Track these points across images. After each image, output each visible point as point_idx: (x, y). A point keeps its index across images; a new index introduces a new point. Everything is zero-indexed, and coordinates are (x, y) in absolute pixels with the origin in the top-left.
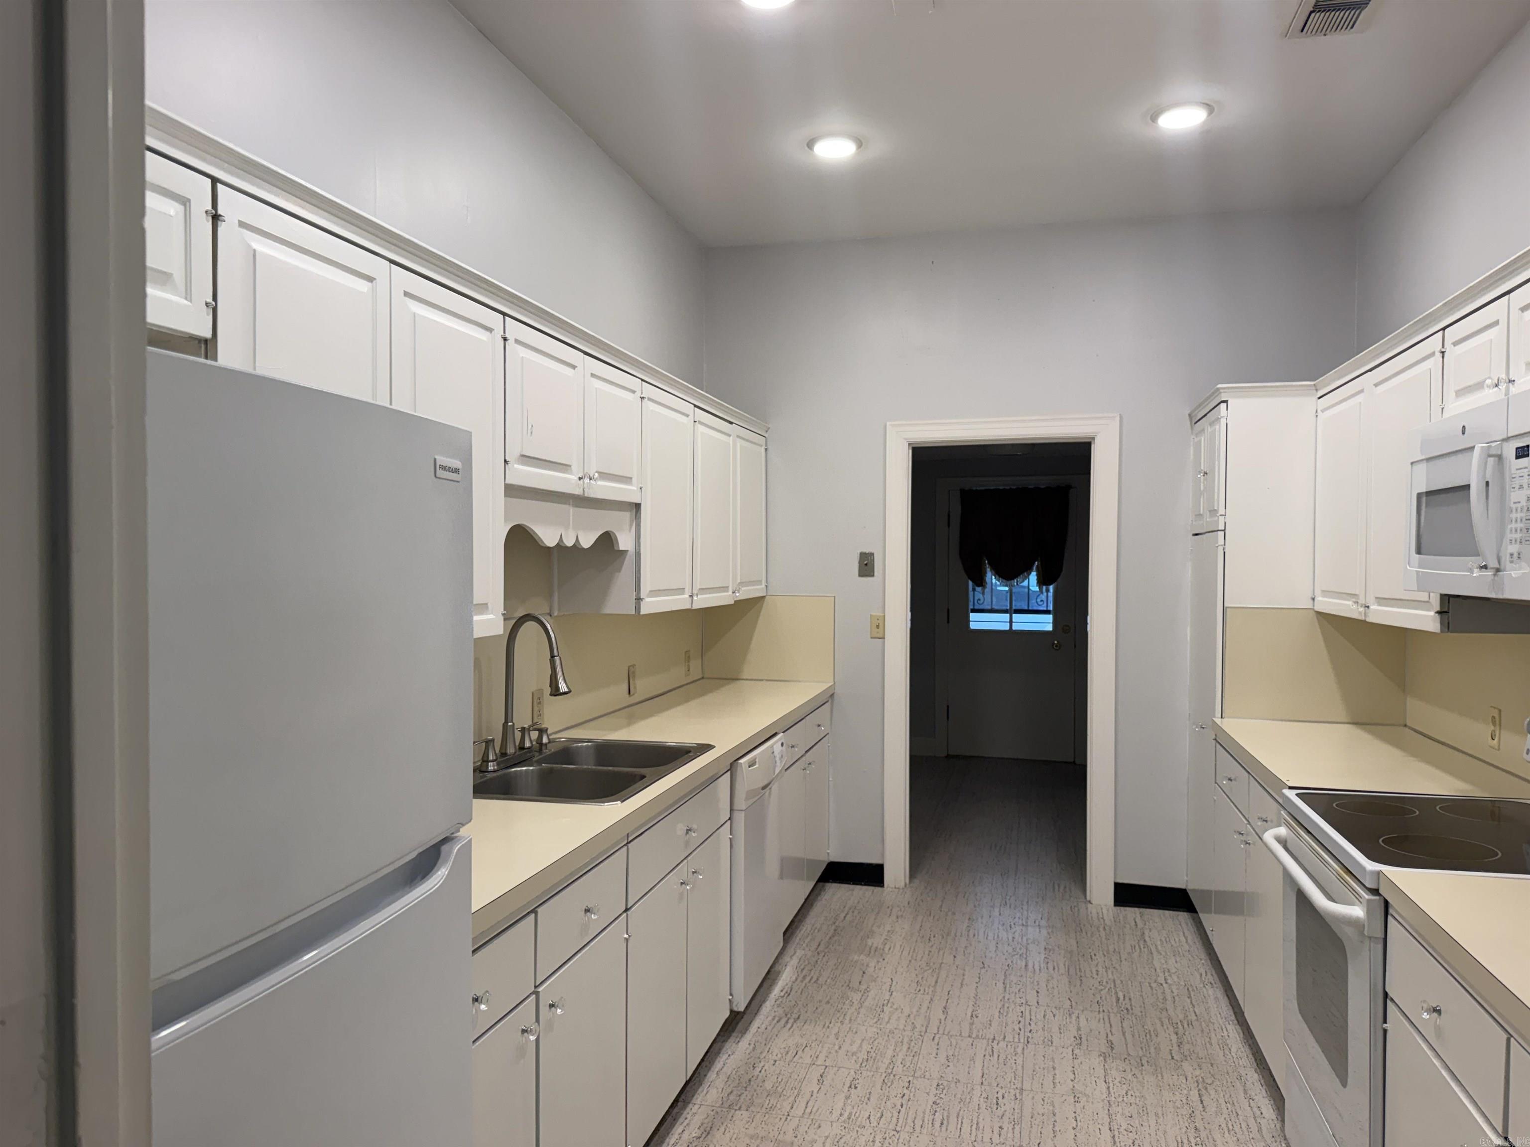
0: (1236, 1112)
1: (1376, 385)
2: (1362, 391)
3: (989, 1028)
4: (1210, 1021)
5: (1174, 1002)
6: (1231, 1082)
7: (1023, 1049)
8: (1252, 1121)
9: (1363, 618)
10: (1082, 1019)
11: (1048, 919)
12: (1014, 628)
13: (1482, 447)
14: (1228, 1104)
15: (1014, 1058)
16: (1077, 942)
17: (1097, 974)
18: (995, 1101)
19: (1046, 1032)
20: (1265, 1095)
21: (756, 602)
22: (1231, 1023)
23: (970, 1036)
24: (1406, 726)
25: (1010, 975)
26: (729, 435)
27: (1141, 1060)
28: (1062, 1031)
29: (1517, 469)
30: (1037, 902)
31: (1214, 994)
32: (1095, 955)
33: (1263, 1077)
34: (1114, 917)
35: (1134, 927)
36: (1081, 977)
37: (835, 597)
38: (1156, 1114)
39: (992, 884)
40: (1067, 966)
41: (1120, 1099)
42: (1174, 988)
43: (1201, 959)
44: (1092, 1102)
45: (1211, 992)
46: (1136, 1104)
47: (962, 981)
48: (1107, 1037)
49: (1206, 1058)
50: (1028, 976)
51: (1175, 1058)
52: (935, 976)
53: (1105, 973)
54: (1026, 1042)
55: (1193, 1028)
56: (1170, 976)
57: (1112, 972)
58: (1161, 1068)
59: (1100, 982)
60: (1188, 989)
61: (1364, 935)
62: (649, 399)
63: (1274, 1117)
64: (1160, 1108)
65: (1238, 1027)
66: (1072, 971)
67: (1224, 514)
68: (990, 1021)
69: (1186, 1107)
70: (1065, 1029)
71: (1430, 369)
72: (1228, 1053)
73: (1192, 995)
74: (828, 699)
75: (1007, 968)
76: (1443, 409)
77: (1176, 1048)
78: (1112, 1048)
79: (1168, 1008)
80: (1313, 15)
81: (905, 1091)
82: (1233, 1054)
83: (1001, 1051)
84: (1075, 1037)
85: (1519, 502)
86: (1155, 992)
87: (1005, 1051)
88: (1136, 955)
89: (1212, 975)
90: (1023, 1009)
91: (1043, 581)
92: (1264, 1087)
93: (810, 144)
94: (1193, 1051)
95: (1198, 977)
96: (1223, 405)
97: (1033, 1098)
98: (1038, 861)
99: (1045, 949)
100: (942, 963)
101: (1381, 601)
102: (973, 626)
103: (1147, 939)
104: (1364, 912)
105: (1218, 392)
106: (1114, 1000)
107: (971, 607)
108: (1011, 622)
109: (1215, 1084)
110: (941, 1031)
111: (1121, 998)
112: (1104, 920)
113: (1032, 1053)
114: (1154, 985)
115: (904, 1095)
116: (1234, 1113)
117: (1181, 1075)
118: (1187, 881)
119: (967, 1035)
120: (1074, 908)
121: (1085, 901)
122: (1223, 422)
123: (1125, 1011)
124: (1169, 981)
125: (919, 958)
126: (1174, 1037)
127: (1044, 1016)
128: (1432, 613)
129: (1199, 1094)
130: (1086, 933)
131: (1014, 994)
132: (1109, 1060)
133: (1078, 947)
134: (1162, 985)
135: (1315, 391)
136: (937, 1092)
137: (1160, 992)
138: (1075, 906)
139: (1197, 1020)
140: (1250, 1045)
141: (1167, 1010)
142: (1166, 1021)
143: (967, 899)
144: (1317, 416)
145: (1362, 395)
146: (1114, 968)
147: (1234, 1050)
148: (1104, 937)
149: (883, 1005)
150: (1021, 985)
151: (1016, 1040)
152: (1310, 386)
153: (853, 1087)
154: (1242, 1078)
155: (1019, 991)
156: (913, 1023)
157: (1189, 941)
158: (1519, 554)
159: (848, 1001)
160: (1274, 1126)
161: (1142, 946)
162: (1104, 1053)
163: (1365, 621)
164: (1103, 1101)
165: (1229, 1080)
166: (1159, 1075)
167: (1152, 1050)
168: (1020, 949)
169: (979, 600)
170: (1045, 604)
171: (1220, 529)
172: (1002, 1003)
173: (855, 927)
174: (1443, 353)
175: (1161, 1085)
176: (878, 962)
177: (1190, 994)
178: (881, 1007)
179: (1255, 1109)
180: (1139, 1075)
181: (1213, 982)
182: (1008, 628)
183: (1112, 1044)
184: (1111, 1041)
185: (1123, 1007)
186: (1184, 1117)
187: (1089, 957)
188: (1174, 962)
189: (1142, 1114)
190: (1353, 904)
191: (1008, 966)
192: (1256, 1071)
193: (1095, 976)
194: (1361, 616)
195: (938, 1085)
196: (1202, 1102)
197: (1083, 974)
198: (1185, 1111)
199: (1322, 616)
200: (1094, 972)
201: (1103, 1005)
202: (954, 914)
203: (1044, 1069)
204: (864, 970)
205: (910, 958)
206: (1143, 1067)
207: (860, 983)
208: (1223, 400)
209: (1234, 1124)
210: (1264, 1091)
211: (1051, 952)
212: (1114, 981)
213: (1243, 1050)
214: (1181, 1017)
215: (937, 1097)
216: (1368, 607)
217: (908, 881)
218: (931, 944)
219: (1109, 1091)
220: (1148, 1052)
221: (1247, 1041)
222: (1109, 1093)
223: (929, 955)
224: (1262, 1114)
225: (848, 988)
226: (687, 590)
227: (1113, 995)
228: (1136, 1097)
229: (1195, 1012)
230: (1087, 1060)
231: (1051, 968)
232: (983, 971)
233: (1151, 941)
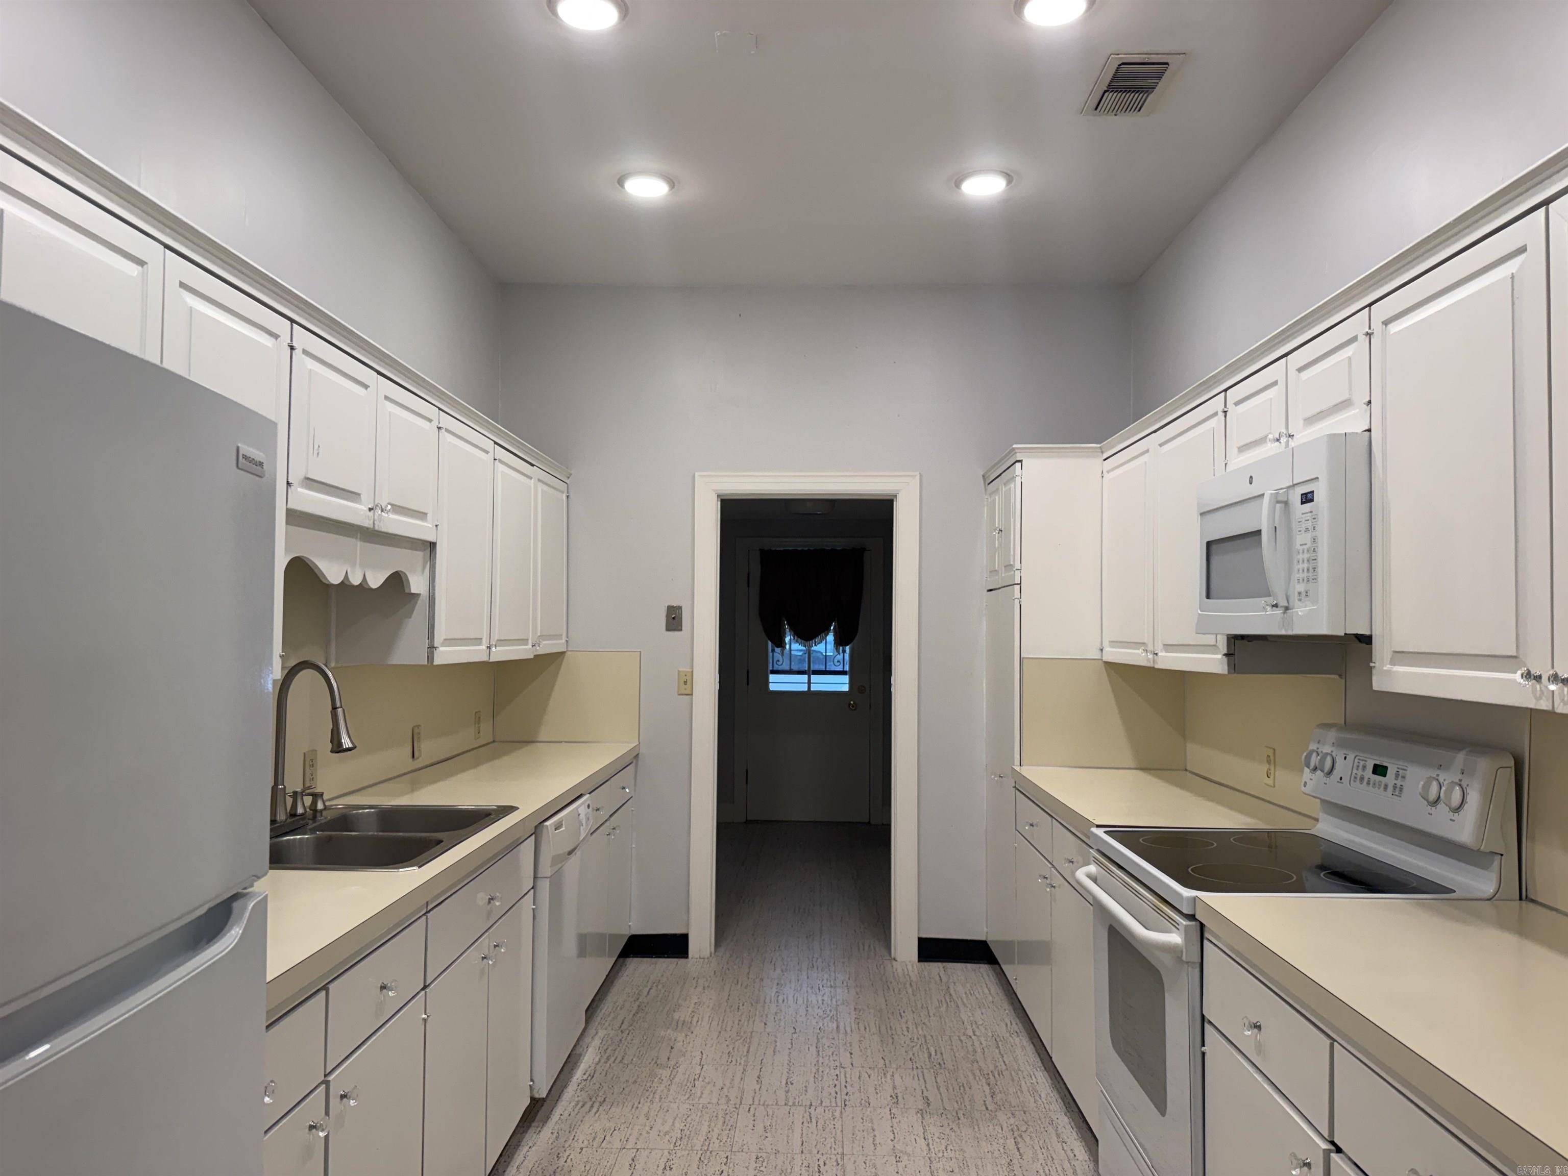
0: (1052, 1157)
1: (1161, 445)
2: (1147, 451)
3: (806, 1094)
4: (1019, 1070)
5: (984, 1054)
6: (1044, 1128)
7: (841, 1112)
8: (1066, 1165)
9: (1152, 665)
10: (897, 1077)
11: (856, 980)
12: (812, 690)
13: (1271, 494)
14: (1043, 1150)
15: (832, 1123)
16: (886, 1001)
17: (908, 1031)
18: (817, 1169)
19: (862, 1094)
20: (1076, 1138)
21: (555, 658)
22: (1038, 1069)
23: (786, 1104)
24: (1186, 770)
25: (822, 1039)
26: (531, 478)
27: (957, 1114)
28: (878, 1091)
29: (1303, 514)
30: (843, 963)
31: (1020, 1043)
32: (904, 1012)
33: (1073, 1119)
34: (919, 973)
35: (939, 981)
36: (892, 1035)
37: (640, 652)
38: (977, 1167)
39: (798, 948)
40: (877, 1025)
41: (940, 1155)
42: (983, 1040)
43: (1005, 1010)
44: (914, 1160)
45: (1017, 1040)
46: (956, 1158)
47: (775, 1049)
48: (923, 1094)
49: (1018, 1107)
50: (840, 1038)
51: (989, 1109)
52: (747, 1045)
53: (915, 1030)
54: (843, 1105)
55: (1004, 1077)
56: (978, 1028)
57: (922, 1028)
58: (977, 1120)
59: (911, 1039)
60: (996, 1040)
61: (1182, 960)
62: (447, 431)
63: (1087, 1158)
64: (979, 1160)
65: (1045, 1073)
66: (883, 1029)
67: (1020, 568)
68: (806, 1087)
69: (1004, 1156)
70: (881, 1088)
71: (1214, 428)
72: (1038, 1099)
73: (1000, 1045)
74: (632, 760)
75: (819, 1031)
76: (1226, 464)
77: (989, 1099)
78: (929, 1104)
79: (979, 1059)
80: (1106, 94)
81: (724, 1167)
82: (1044, 1100)
83: (819, 1117)
84: (891, 1096)
85: (1306, 544)
86: (964, 1044)
87: (823, 1116)
88: (943, 1009)
89: (1017, 1024)
90: (837, 1072)
91: (840, 642)
92: (1075, 1129)
93: (621, 182)
94: (1006, 1100)
95: (1004, 1026)
96: (1018, 465)
97: (855, 1162)
98: (841, 921)
99: (855, 1009)
100: (753, 1032)
101: (1168, 647)
102: (772, 687)
103: (952, 992)
104: (1181, 938)
105: (1014, 452)
106: (926, 1055)
107: (770, 668)
108: (809, 683)
109: (1029, 1130)
110: (756, 1102)
111: (933, 1053)
112: (910, 977)
113: (850, 1117)
114: (963, 1038)
115: (722, 1172)
116: (1049, 1157)
117: (996, 1125)
118: (987, 933)
119: (784, 1103)
120: (880, 967)
121: (889, 958)
122: (1018, 480)
123: (938, 1066)
124: (977, 1033)
125: (728, 1029)
126: (986, 1088)
127: (859, 1078)
128: (1219, 656)
129: (1015, 1142)
130: (894, 990)
131: (827, 1058)
132: (927, 1117)
133: (887, 1005)
134: (970, 1037)
135: (1101, 453)
136: (757, 1165)
137: (969, 1044)
138: (880, 965)
139: (1007, 1069)
140: (1057, 1090)
141: (977, 1062)
142: (977, 1073)
143: (775, 964)
144: (1102, 477)
145: (1146, 455)
146: (924, 1023)
147: (1043, 1096)
148: (911, 993)
149: (694, 1080)
150: (834, 1047)
151: (834, 1104)
152: (1095, 448)
153: (668, 1168)
154: (1054, 1122)
155: (832, 1054)
156: (727, 1096)
157: (992, 992)
158: (1307, 592)
159: (657, 1078)
160: (1087, 1166)
161: (948, 1000)
162: (921, 1110)
163: (1153, 668)
164: (924, 1158)
165: (1042, 1126)
166: (976, 1127)
167: (967, 1103)
168: (830, 1011)
169: (778, 661)
170: (841, 666)
171: (1017, 583)
172: (817, 1067)
173: (661, 1002)
174: (1225, 412)
175: (979, 1136)
176: (686, 1035)
177: (998, 1044)
178: (692, 1082)
179: (1069, 1152)
180: (956, 1129)
181: (1018, 1032)
182: (806, 689)
183: (928, 1100)
184: (927, 1097)
185: (935, 1062)
186: (1003, 1166)
187: (898, 1014)
188: (980, 1013)
189: (962, 1167)
190: (1170, 932)
191: (820, 1029)
192: (1066, 1114)
193: (906, 1033)
194: (1150, 662)
195: (757, 1158)
196: (1018, 1149)
197: (894, 1033)
198: (1004, 1161)
199: (1111, 666)
200: (905, 1029)
201: (916, 1062)
202: (762, 980)
203: (863, 1131)
204: (672, 1045)
205: (720, 1030)
206: (960, 1121)
207: (668, 1059)
208: (1019, 459)
209: (1051, 1169)
210: (1075, 1133)
211: (861, 1012)
212: (925, 1036)
213: (1052, 1095)
214: (992, 1068)
215: (757, 1171)
216: (1156, 654)
217: (713, 950)
218: (740, 1013)
219: (929, 1147)
220: (963, 1105)
221: (1055, 1086)
222: (930, 1150)
223: (739, 1024)
224: (1075, 1156)
225: (656, 1065)
226: (484, 641)
227: (925, 1051)
228: (955, 1151)
229: (1004, 1062)
230: (905, 1119)
231: (862, 1029)
232: (795, 1036)
233: (956, 994)
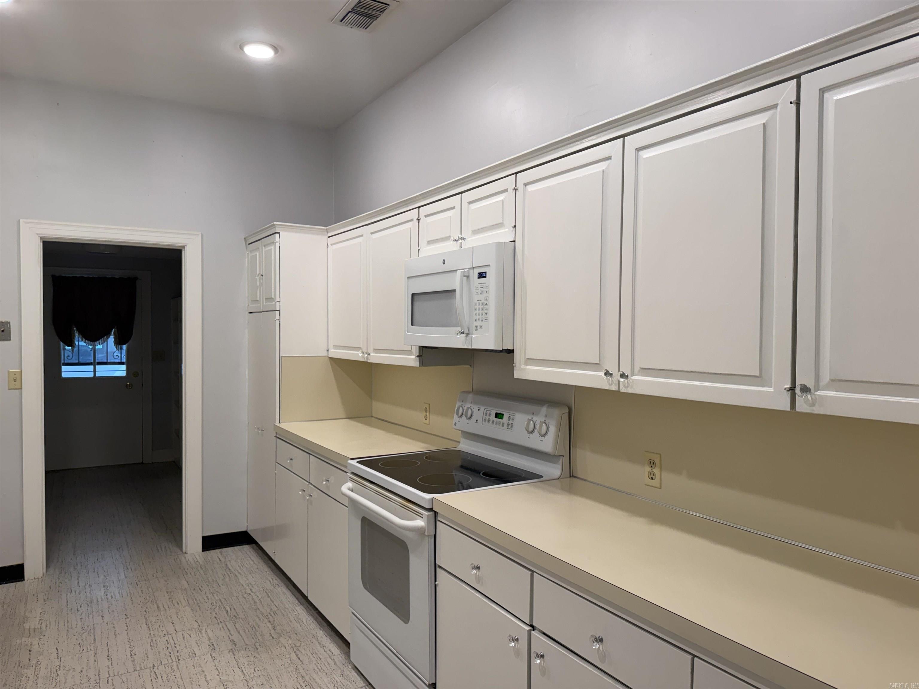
0: (320, 658)
1: (372, 233)
2: (362, 236)
3: (148, 659)
4: (286, 608)
5: (261, 603)
6: (310, 641)
7: (177, 665)
8: (329, 660)
9: (365, 360)
10: (209, 631)
11: (162, 571)
12: (97, 376)
13: (461, 271)
14: (314, 655)
15: (173, 674)
16: (187, 582)
17: (208, 599)
19: (188, 649)
20: (330, 642)
22: (297, 605)
23: (135, 670)
24: (372, 416)
25: (149, 617)
27: (255, 646)
28: (199, 644)
29: (479, 284)
30: (150, 562)
31: (281, 591)
32: (202, 587)
33: (325, 631)
34: (204, 559)
35: (219, 562)
36: (198, 604)
38: (277, 677)
39: (112, 558)
40: (186, 600)
41: (252, 676)
42: (258, 594)
43: (266, 572)
44: (236, 684)
45: (279, 589)
46: (262, 675)
47: (115, 633)
48: (229, 638)
49: (291, 632)
50: (162, 614)
51: (274, 637)
52: (92, 635)
53: (213, 597)
54: (177, 660)
55: (278, 615)
56: (253, 587)
57: (217, 595)
58: (269, 647)
59: (211, 604)
60: (266, 592)
61: (425, 535)
63: (339, 653)
64: (278, 672)
65: (301, 606)
66: (191, 602)
67: (279, 301)
68: (146, 654)
69: (292, 665)
70: (200, 642)
71: (410, 228)
72: (302, 624)
73: (270, 595)
75: (145, 613)
76: (419, 250)
77: (273, 631)
78: (235, 645)
79: (259, 607)
80: (350, 13)
82: (305, 623)
83: (162, 673)
84: (209, 645)
85: (481, 300)
86: (247, 599)
87: (165, 672)
88: (227, 579)
89: (276, 579)
90: (166, 638)
91: (119, 342)
92: (328, 637)
94: (283, 629)
95: (269, 583)
96: (277, 235)
98: (140, 534)
99: (167, 592)
100: (94, 624)
101: (376, 350)
102: (64, 375)
103: (230, 568)
104: (424, 523)
105: (274, 226)
106: (225, 613)
107: (63, 362)
108: (95, 371)
109: (302, 645)
110: (112, 675)
111: (229, 610)
112: (199, 563)
113: (185, 667)
114: (245, 596)
116: (318, 658)
117: (282, 647)
118: (247, 526)
119: (133, 670)
120: (177, 560)
121: (181, 553)
122: (277, 245)
123: (234, 618)
124: (253, 591)
125: (74, 626)
126: (269, 625)
127: (183, 638)
128: (413, 357)
129: (296, 655)
130: (191, 574)
131: (157, 629)
132: (236, 653)
133: (189, 585)
134: (250, 594)
135: (326, 233)
137: (250, 599)
138: (176, 558)
139: (278, 610)
140: (311, 615)
141: (259, 609)
142: (261, 616)
143: (97, 573)
144: (328, 247)
145: (362, 238)
146: (217, 592)
147: (304, 621)
148: (203, 573)
149: (56, 671)
150: (159, 622)
151: (170, 661)
152: (324, 229)
154: (315, 636)
155: (160, 626)
156: (87, 676)
157: (255, 562)
158: (481, 326)
159: (24, 677)
160: (341, 658)
161: (229, 573)
162: (231, 650)
163: (367, 362)
164: (242, 681)
165: (309, 640)
166: (270, 651)
167: (260, 637)
168: (150, 597)
169: (69, 356)
170: (120, 358)
171: (277, 310)
172: (150, 639)
173: (9, 618)
174: (418, 220)
175: (273, 657)
176: (40, 639)
177: (268, 595)
178: (55, 672)
179: (328, 652)
180: (257, 656)
181: (278, 584)
182: (93, 376)
183: (234, 642)
184: (233, 640)
185: (232, 615)
186: (293, 672)
187: (198, 589)
188: (251, 577)
189: (268, 680)
190: (416, 519)
191: (145, 611)
192: (320, 629)
193: (207, 601)
194: (365, 359)
196: (299, 659)
197: (199, 602)
198: (292, 668)
199: (334, 360)
200: (206, 598)
201: (219, 618)
202: (90, 586)
203: (197, 674)
204: (29, 649)
205: (67, 629)
206: (258, 650)
207: (29, 660)
208: (277, 231)
209: (321, 665)
210: (329, 640)
211: (172, 593)
212: (221, 601)
213: (309, 619)
214: (269, 611)
216: (369, 354)
217: (45, 571)
218: (80, 613)
219: (244, 673)
220: (257, 640)
221: (310, 613)
222: (244, 674)
223: (81, 621)
224: (332, 653)
225: (20, 668)
227: (223, 610)
228: (261, 670)
229: (275, 605)
230: (223, 658)
231: (176, 605)
232: (128, 620)
233: (233, 568)
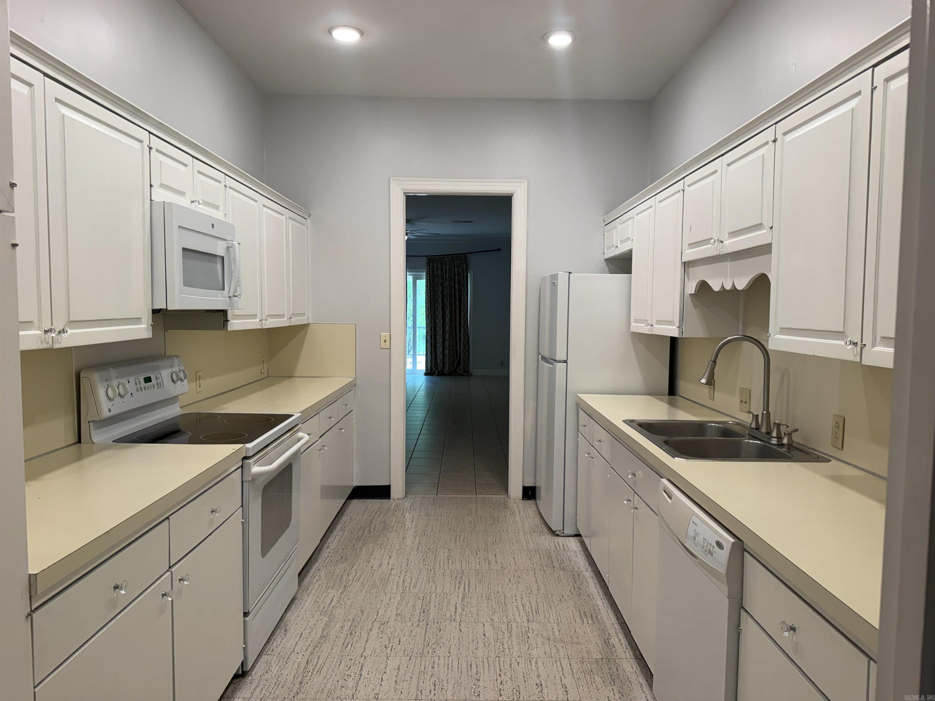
18: (437, 687)
136: (478, 689)
153: (539, 685)
